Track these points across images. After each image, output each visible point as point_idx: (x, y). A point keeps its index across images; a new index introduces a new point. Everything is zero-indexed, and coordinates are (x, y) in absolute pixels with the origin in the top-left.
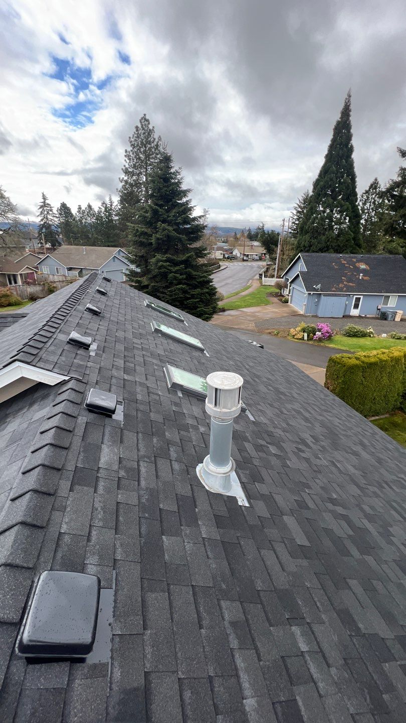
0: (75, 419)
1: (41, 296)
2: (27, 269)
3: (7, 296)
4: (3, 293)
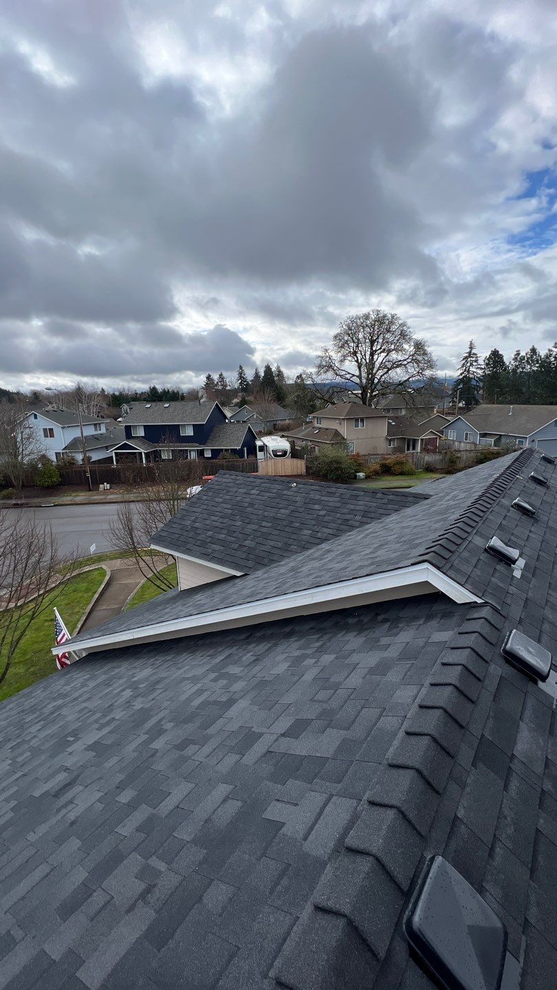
0: (487, 665)
1: (439, 466)
2: (431, 434)
3: (401, 463)
4: (398, 459)
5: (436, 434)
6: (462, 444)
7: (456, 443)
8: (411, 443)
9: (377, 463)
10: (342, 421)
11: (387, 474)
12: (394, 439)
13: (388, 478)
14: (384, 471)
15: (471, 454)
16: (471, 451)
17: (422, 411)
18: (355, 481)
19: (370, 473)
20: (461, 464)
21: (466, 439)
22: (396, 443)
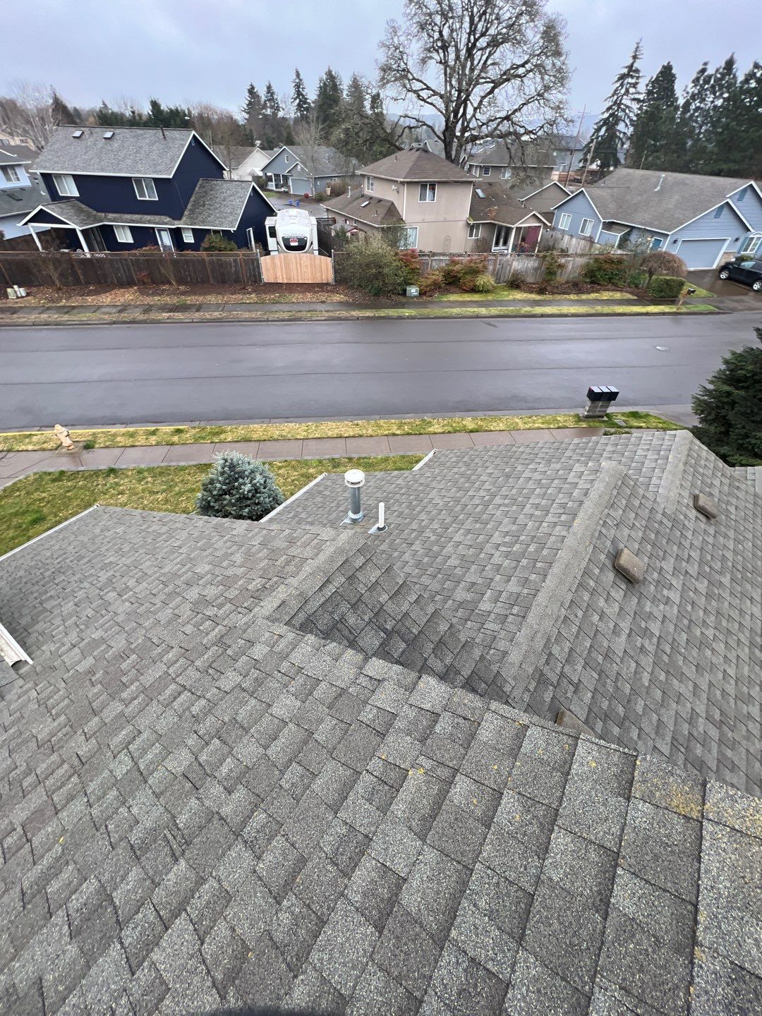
1: (530, 280)
2: (533, 219)
3: (475, 272)
4: (472, 265)
5: (540, 220)
6: (574, 240)
7: (567, 238)
8: (503, 234)
9: (440, 269)
10: (401, 187)
11: (453, 289)
12: (478, 225)
13: (453, 297)
14: (449, 284)
15: (581, 261)
16: (582, 255)
17: (532, 173)
18: (403, 299)
19: (426, 287)
20: (561, 278)
21: (582, 231)
22: (481, 233)
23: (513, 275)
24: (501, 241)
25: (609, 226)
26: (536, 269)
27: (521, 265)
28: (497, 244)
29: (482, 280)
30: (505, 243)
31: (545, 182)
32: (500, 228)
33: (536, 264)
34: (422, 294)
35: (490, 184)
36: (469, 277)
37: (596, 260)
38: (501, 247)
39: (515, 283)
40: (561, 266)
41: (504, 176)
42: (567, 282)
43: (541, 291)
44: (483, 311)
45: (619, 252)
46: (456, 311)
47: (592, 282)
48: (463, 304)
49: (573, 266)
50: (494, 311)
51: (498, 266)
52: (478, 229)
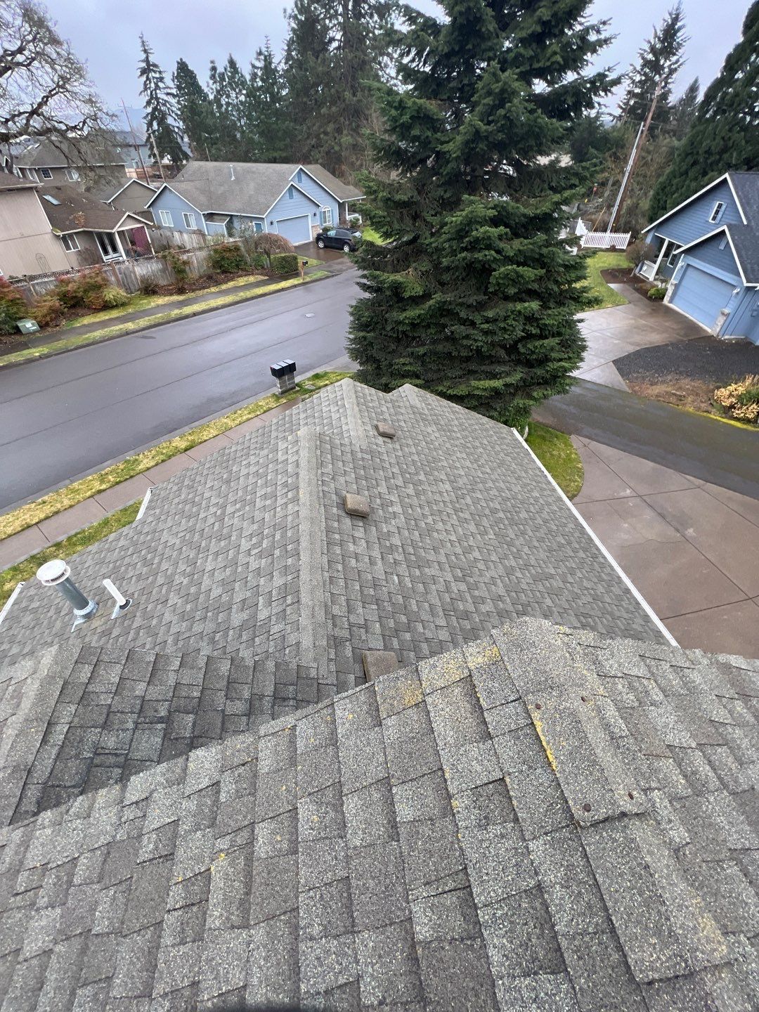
1: (162, 282)
2: (130, 221)
3: (98, 287)
4: (88, 280)
5: (140, 222)
6: (185, 235)
7: (177, 234)
8: (107, 241)
9: (51, 293)
11: (80, 311)
12: (71, 236)
13: (87, 320)
14: (73, 306)
15: (202, 254)
16: (200, 249)
17: (102, 172)
18: (22, 339)
19: (45, 316)
20: (193, 274)
21: (188, 226)
22: (80, 244)
23: (142, 281)
24: (109, 249)
25: (210, 217)
26: (164, 271)
27: (144, 269)
28: (106, 253)
29: (111, 293)
30: (115, 250)
31: (123, 180)
32: (100, 235)
33: (160, 266)
34: (43, 326)
35: (59, 189)
36: (92, 295)
37: (216, 251)
38: (112, 255)
39: (149, 289)
40: (185, 263)
41: (72, 178)
42: (201, 277)
43: (181, 291)
44: (130, 326)
45: (231, 240)
46: (98, 334)
47: (224, 272)
48: (104, 324)
49: (198, 260)
50: (143, 322)
51: (120, 276)
52: (73, 240)
